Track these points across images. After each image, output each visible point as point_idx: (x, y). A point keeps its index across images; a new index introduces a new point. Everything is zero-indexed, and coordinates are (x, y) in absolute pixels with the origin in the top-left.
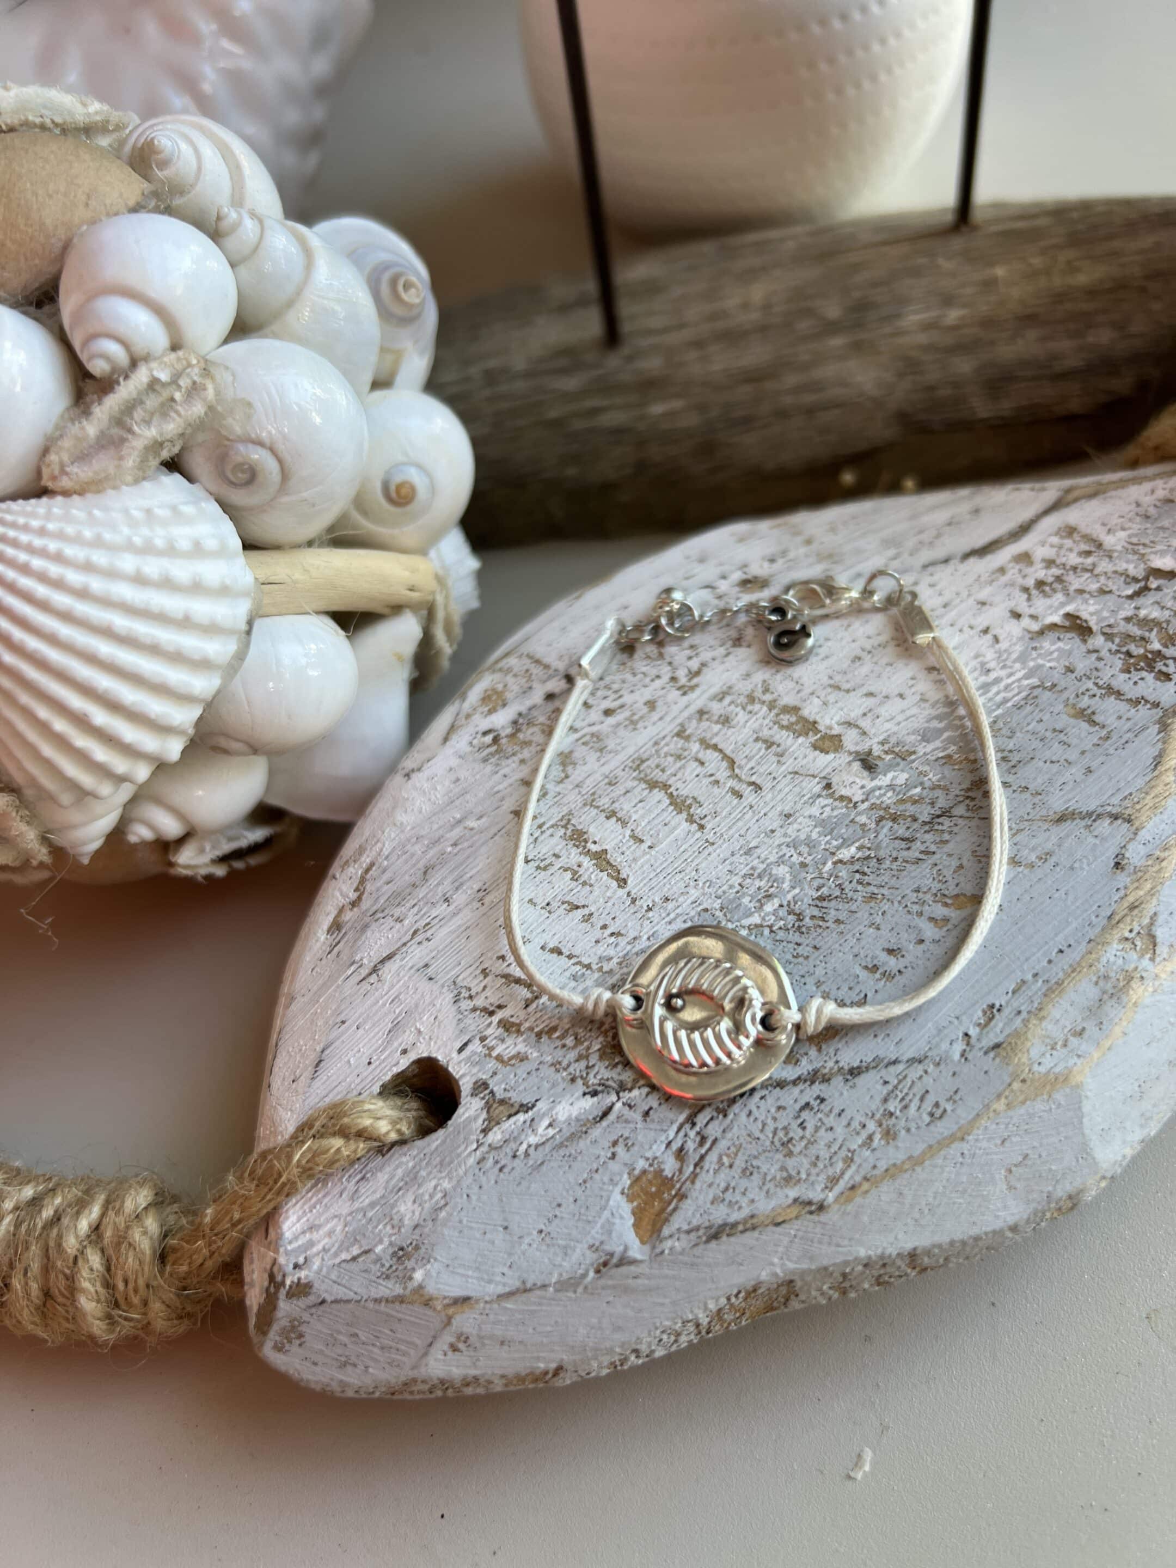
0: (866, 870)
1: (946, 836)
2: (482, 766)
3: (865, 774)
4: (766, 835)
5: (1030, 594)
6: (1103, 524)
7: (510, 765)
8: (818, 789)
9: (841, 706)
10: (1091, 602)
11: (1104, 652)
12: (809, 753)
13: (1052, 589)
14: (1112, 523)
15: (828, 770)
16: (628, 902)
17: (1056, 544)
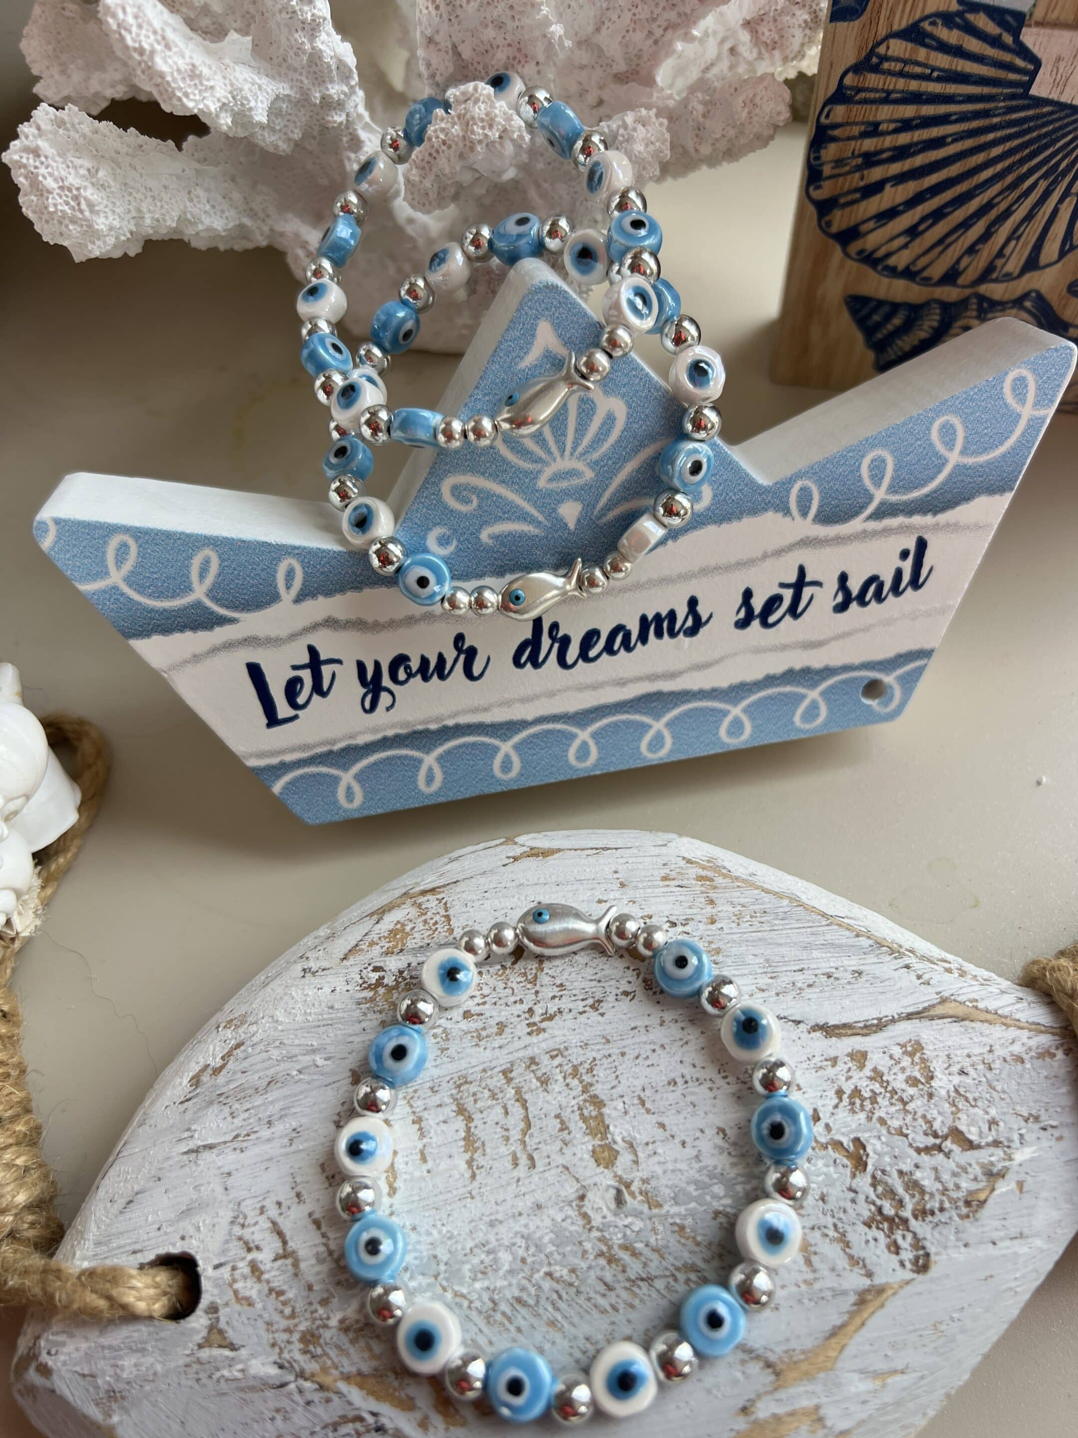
0: (564, 1294)
1: (636, 1301)
2: (354, 1007)
3: (613, 1206)
4: (514, 1216)
5: (841, 1100)
6: (948, 1056)
7: (373, 1020)
8: (574, 1196)
9: (635, 1124)
10: (883, 1139)
11: (861, 1198)
12: (586, 1156)
13: (862, 1106)
14: (956, 1059)
15: (590, 1182)
16: (387, 1212)
17: (896, 1057)
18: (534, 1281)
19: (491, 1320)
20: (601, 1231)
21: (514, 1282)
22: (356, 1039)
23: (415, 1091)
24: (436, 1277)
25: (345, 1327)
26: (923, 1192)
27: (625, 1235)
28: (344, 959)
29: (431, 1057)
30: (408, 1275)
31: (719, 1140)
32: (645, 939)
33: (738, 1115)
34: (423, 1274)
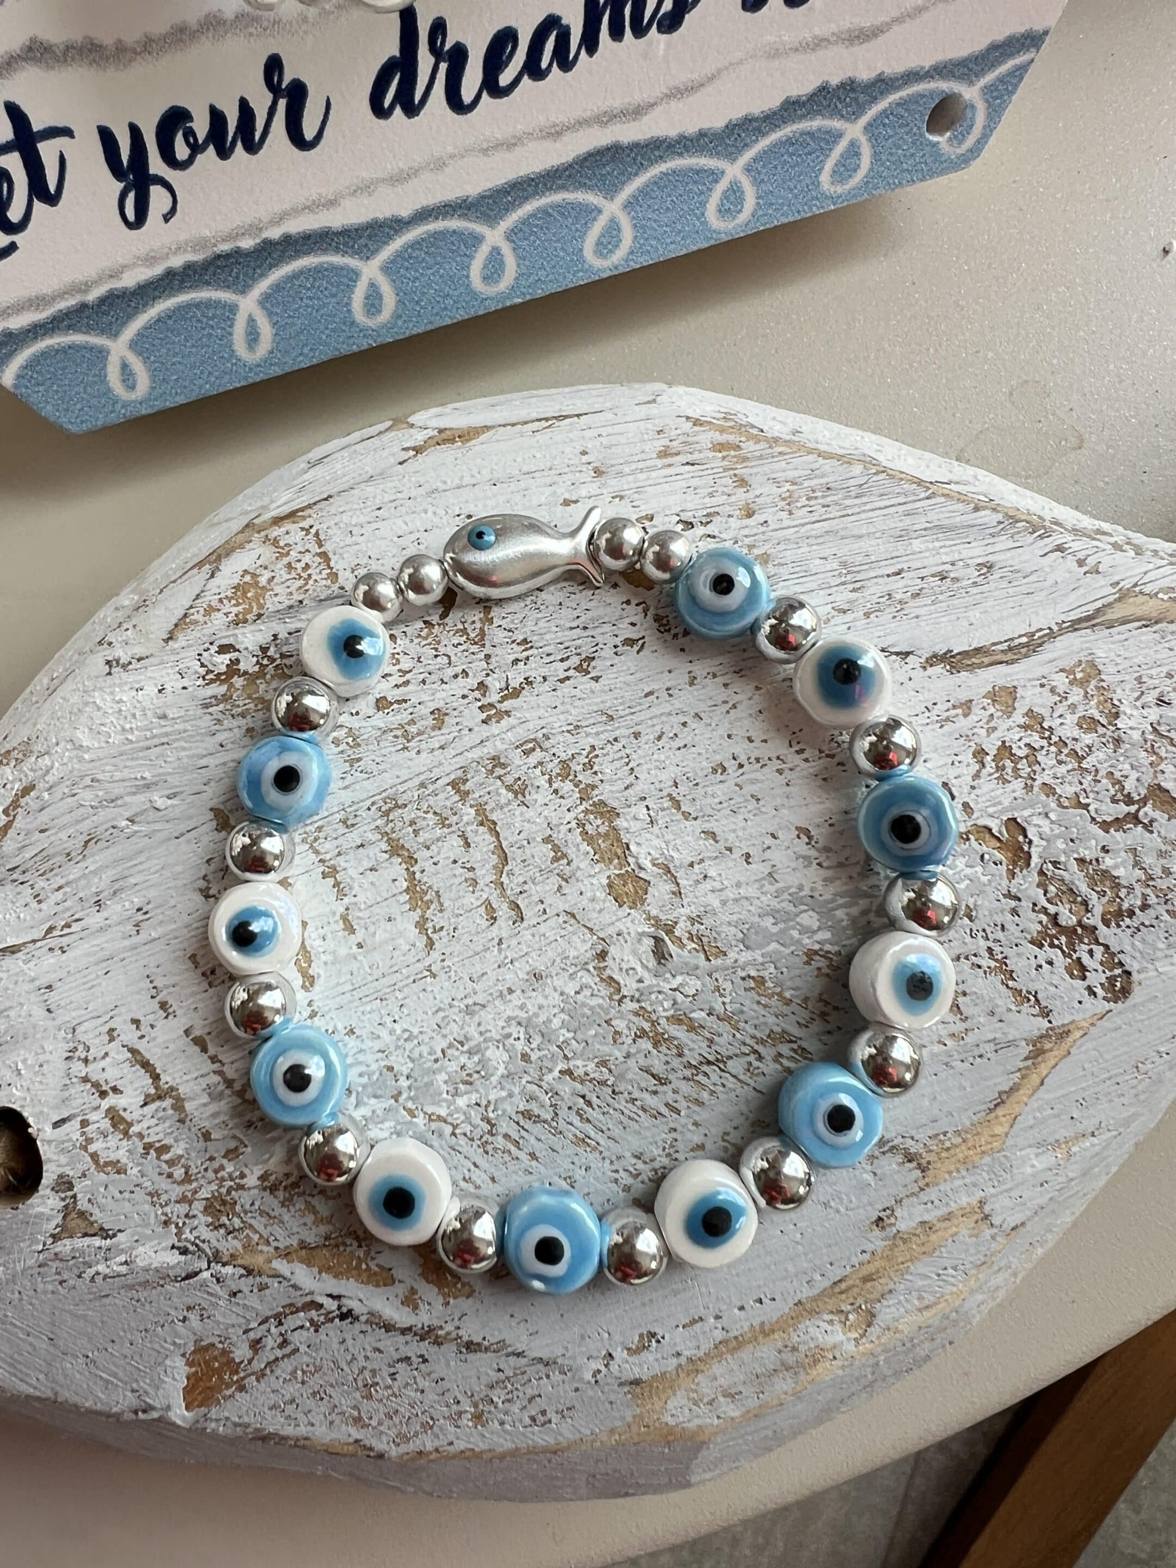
0: (595, 1100)
1: (705, 1095)
2: (200, 712)
3: (652, 963)
4: (501, 995)
5: (984, 766)
6: (1139, 680)
7: (233, 729)
8: (589, 955)
9: (669, 837)
10: (1052, 816)
11: (1026, 905)
12: (601, 894)
13: (1016, 770)
14: (1150, 683)
15: (612, 931)
16: (306, 1014)
17: (1060, 690)
18: (543, 1084)
19: (489, 1148)
20: (638, 1001)
21: (516, 1090)
22: (211, 761)
23: (320, 829)
24: (396, 1098)
25: (269, 1185)
26: (1116, 884)
27: (675, 1003)
28: (170, 638)
29: (336, 774)
30: (353, 1099)
31: (801, 846)
32: (657, 554)
33: (828, 805)
34: (376, 1097)
